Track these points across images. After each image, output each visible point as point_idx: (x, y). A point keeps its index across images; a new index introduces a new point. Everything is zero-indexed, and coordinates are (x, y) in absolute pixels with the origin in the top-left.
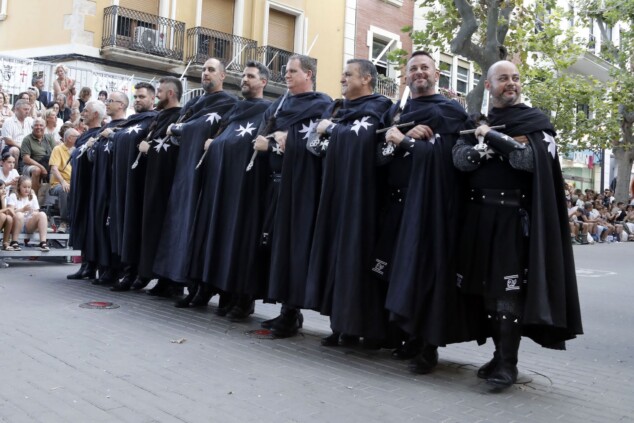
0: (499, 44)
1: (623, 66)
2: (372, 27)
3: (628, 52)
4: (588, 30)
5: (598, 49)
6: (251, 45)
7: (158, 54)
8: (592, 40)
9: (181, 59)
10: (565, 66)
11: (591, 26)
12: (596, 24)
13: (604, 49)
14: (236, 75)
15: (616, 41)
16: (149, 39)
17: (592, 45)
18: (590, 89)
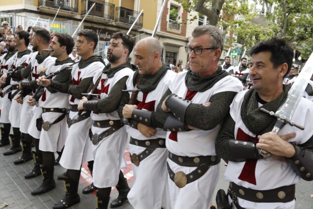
0: (216, 8)
1: (274, 21)
3: (276, 16)
4: (261, 6)
5: (265, 14)
6: (112, 6)
7: (65, 9)
8: (263, 9)
9: (77, 12)
10: (250, 20)
11: (263, 5)
12: (265, 4)
13: (267, 14)
14: (104, 19)
15: (272, 11)
16: (61, 2)
17: (263, 12)
18: (258, 30)
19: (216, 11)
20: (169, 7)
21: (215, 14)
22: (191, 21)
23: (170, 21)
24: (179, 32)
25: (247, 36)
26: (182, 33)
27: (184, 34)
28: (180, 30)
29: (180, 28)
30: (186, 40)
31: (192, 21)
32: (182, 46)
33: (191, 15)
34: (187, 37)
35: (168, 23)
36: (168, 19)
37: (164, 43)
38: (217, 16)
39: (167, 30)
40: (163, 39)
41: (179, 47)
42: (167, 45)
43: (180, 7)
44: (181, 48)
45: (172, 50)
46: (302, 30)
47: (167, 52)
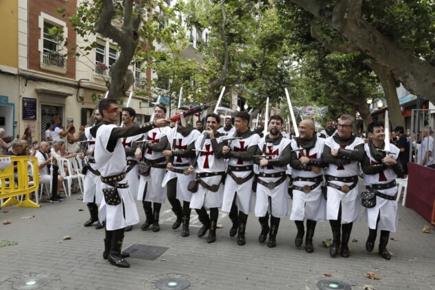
0: (133, 29)
2: (42, 13)
5: (195, 43)
17: (192, 41)
19: (132, 33)
20: (41, 25)
21: (131, 38)
22: (86, 50)
23: (45, 51)
24: (64, 70)
25: (176, 76)
26: (67, 72)
27: (71, 73)
28: (65, 67)
29: (65, 64)
30: (77, 84)
31: (88, 51)
32: (71, 95)
33: (86, 41)
34: (77, 80)
35: (42, 55)
36: (41, 48)
37: (36, 90)
38: (135, 42)
39: (41, 66)
40: (35, 83)
41: (65, 96)
42: (41, 93)
43: (63, 27)
44: (69, 98)
45: (54, 102)
46: (250, 66)
47: (43, 106)
